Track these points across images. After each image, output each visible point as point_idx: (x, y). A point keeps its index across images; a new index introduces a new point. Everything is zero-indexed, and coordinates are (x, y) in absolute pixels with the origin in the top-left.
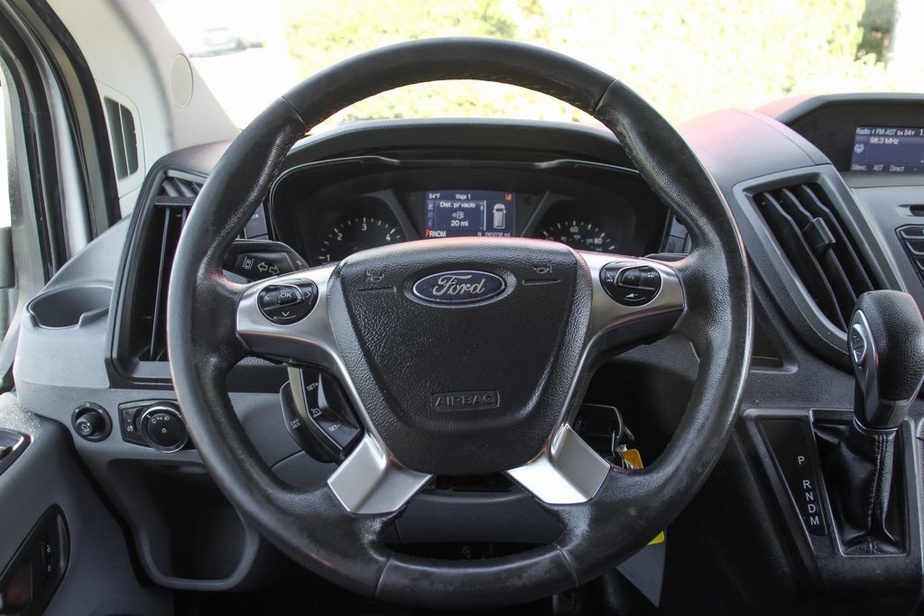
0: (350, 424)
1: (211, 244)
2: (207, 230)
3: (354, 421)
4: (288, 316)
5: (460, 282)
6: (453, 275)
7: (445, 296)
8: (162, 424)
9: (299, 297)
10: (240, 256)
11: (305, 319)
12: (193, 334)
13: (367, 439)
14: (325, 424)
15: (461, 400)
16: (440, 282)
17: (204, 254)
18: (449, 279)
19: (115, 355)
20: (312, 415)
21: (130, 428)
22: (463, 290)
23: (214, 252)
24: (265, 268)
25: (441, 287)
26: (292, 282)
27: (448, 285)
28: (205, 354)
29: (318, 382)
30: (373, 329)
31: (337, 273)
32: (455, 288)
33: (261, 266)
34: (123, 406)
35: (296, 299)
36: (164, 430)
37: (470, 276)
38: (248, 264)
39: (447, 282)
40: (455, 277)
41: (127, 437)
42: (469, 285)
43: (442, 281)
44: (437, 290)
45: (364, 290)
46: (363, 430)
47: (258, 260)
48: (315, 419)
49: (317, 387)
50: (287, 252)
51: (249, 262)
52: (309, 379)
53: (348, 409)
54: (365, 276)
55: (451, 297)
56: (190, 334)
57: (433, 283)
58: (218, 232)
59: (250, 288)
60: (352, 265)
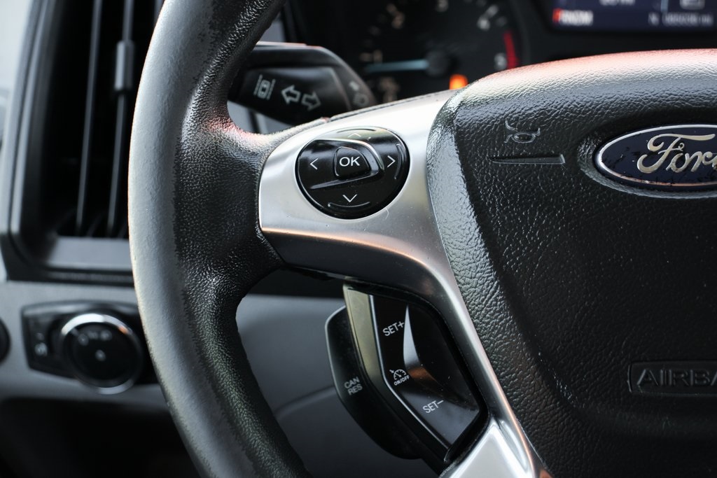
0: (460, 401)
1: (207, 62)
2: (201, 36)
3: (468, 395)
4: (352, 203)
5: (691, 147)
6: (677, 132)
7: (662, 173)
8: (96, 344)
9: (374, 167)
10: (250, 75)
11: (386, 208)
12: (178, 234)
13: (493, 430)
14: (415, 400)
15: (687, 378)
16: (650, 147)
17: (196, 80)
18: (668, 141)
19: (15, 227)
20: (391, 381)
21: (42, 349)
22: (697, 165)
23: (214, 79)
24: (294, 96)
25: (653, 157)
26: (358, 134)
27: (667, 152)
28: (200, 271)
29: (403, 321)
30: (520, 235)
31: (446, 120)
32: (681, 161)
33: (289, 94)
34: (29, 312)
35: (369, 169)
36: (100, 355)
37: (712, 136)
38: (264, 90)
39: (665, 147)
40: (680, 136)
41: (35, 362)
42: (709, 154)
43: (656, 144)
44: (646, 163)
45: (502, 158)
46: (486, 412)
47: (283, 82)
48: (396, 388)
49: (402, 330)
50: (335, 66)
51: (265, 84)
52: (386, 314)
53: (459, 373)
54: (502, 131)
55: (672, 177)
56: (173, 235)
57: (638, 147)
58: (222, 37)
59: (277, 144)
60: (477, 104)
